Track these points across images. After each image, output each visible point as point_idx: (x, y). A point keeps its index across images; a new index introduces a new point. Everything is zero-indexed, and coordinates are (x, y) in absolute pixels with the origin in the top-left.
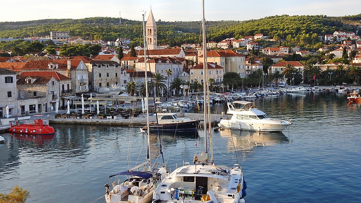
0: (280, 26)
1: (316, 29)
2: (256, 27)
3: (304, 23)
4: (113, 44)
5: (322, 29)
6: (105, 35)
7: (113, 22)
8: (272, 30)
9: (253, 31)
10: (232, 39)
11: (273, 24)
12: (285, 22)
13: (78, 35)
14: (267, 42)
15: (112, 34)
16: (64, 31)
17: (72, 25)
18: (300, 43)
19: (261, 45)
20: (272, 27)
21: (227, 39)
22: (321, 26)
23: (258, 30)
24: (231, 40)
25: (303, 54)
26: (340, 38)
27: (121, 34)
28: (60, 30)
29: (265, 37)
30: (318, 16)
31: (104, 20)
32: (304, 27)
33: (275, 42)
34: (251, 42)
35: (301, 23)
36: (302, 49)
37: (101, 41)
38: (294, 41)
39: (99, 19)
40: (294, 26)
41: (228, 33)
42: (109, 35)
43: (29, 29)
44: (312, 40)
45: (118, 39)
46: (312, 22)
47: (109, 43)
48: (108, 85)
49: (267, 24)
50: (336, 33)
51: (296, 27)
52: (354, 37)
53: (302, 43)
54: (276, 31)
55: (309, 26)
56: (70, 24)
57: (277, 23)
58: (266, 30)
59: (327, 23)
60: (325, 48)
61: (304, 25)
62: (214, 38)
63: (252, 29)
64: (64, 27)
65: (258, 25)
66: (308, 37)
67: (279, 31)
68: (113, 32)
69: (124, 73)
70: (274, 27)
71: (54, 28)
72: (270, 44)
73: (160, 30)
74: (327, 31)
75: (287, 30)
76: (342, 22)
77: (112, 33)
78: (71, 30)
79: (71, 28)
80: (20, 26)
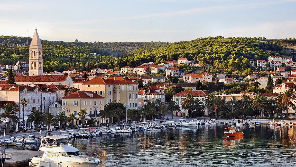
0: (208, 50)
1: (249, 53)
2: (182, 50)
3: (236, 46)
4: (11, 68)
5: (255, 53)
6: (4, 57)
7: (18, 42)
8: (198, 53)
9: (177, 55)
10: (150, 63)
11: (201, 47)
12: (215, 45)
14: (191, 67)
15: (12, 56)
18: (228, 69)
19: (183, 71)
20: (199, 50)
21: (145, 64)
22: (255, 50)
23: (182, 54)
24: (149, 65)
25: (227, 82)
26: (273, 64)
27: (24, 57)
29: (190, 62)
30: (256, 39)
31: (7, 40)
32: (235, 51)
33: (200, 67)
34: (172, 67)
35: (233, 47)
36: (229, 76)
38: (222, 66)
39: (2, 38)
40: (224, 49)
41: (149, 56)
42: (9, 57)
44: (242, 65)
45: (19, 62)
46: (246, 45)
47: (7, 67)
49: (194, 47)
50: (270, 59)
51: (226, 51)
52: (290, 63)
53: (230, 69)
54: (203, 55)
55: (241, 49)
57: (206, 46)
58: (192, 54)
59: (264, 46)
60: (254, 75)
61: (236, 49)
62: (131, 63)
63: (176, 53)
65: (185, 48)
66: (238, 63)
67: (206, 55)
68: (14, 54)
70: (201, 51)
72: (194, 70)
73: (73, 52)
74: (261, 55)
75: (216, 54)
76: (281, 45)
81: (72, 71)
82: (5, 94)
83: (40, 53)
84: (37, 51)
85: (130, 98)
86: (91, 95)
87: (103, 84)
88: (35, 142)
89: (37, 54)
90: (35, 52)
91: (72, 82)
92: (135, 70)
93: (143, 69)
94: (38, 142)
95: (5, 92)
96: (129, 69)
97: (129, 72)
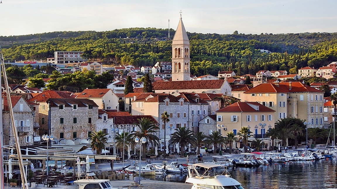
4: (149, 71)
6: (138, 56)
7: (157, 36)
13: (96, 57)
15: (150, 55)
16: (76, 51)
17: (91, 41)
21: (333, 63)
27: (165, 56)
28: (70, 50)
31: (143, 33)
37: (130, 66)
39: (136, 31)
42: (145, 56)
43: (26, 47)
45: (158, 63)
47: (143, 69)
48: (75, 135)
56: (89, 39)
62: (313, 62)
64: (78, 44)
69: (103, 118)
71: (64, 46)
73: (231, 49)
77: (151, 53)
78: (87, 49)
79: (89, 46)
80: (14, 43)
81: (230, 74)
82: (141, 106)
83: (186, 50)
84: (182, 48)
85: (312, 111)
86: (256, 108)
87: (273, 92)
88: (180, 171)
89: (182, 52)
90: (179, 49)
91: (230, 89)
92: (319, 72)
93: (331, 70)
94: (184, 171)
95: (141, 103)
96: (310, 70)
97: (310, 74)
